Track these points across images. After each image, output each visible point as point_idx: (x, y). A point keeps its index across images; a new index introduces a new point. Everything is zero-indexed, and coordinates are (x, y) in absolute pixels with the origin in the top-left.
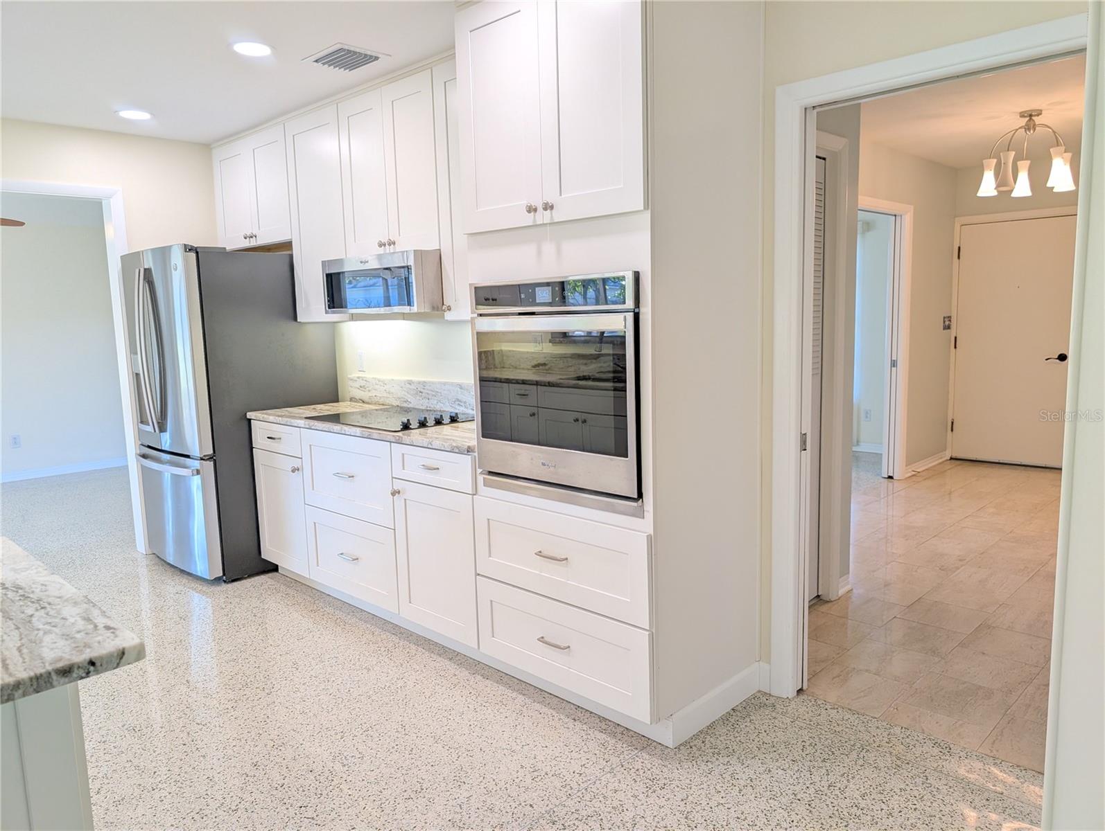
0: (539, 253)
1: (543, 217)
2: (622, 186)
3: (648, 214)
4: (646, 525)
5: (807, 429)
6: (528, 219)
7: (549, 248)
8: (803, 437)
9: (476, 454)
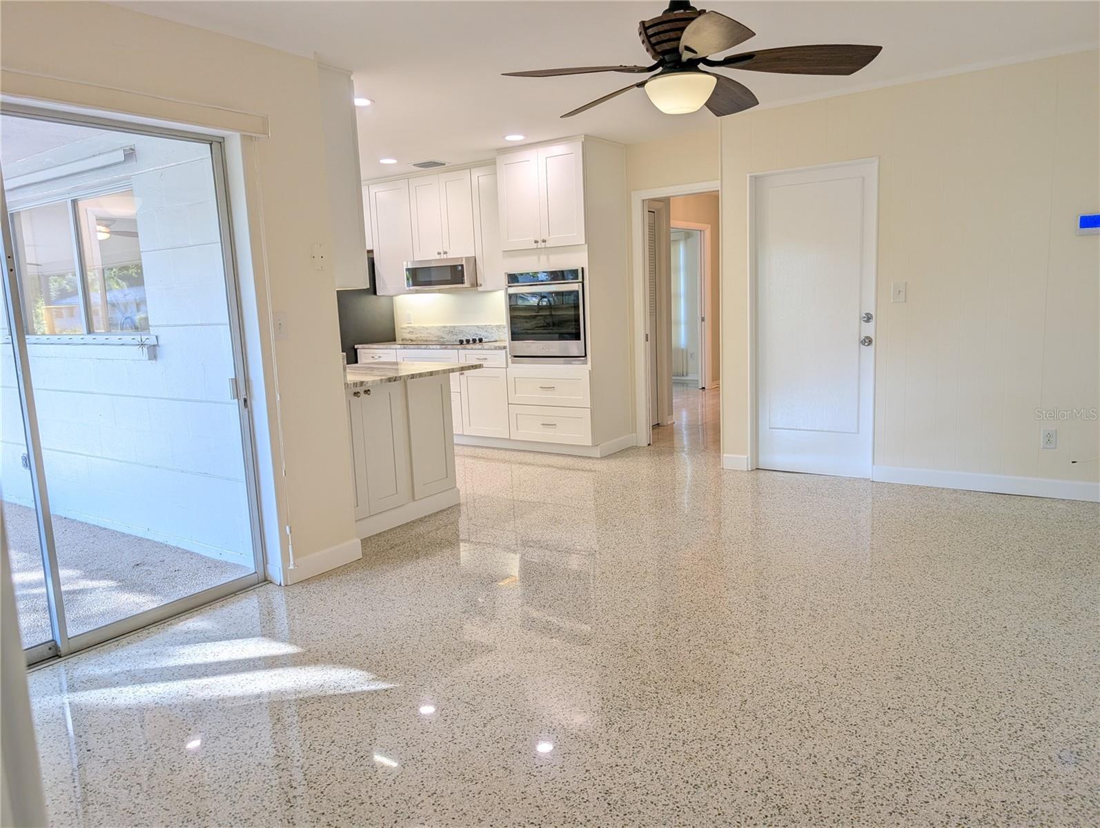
0: (539, 258)
1: (541, 245)
2: (575, 234)
3: (587, 245)
4: (589, 366)
5: (648, 333)
6: (535, 246)
7: (543, 258)
8: (647, 335)
9: (508, 350)
